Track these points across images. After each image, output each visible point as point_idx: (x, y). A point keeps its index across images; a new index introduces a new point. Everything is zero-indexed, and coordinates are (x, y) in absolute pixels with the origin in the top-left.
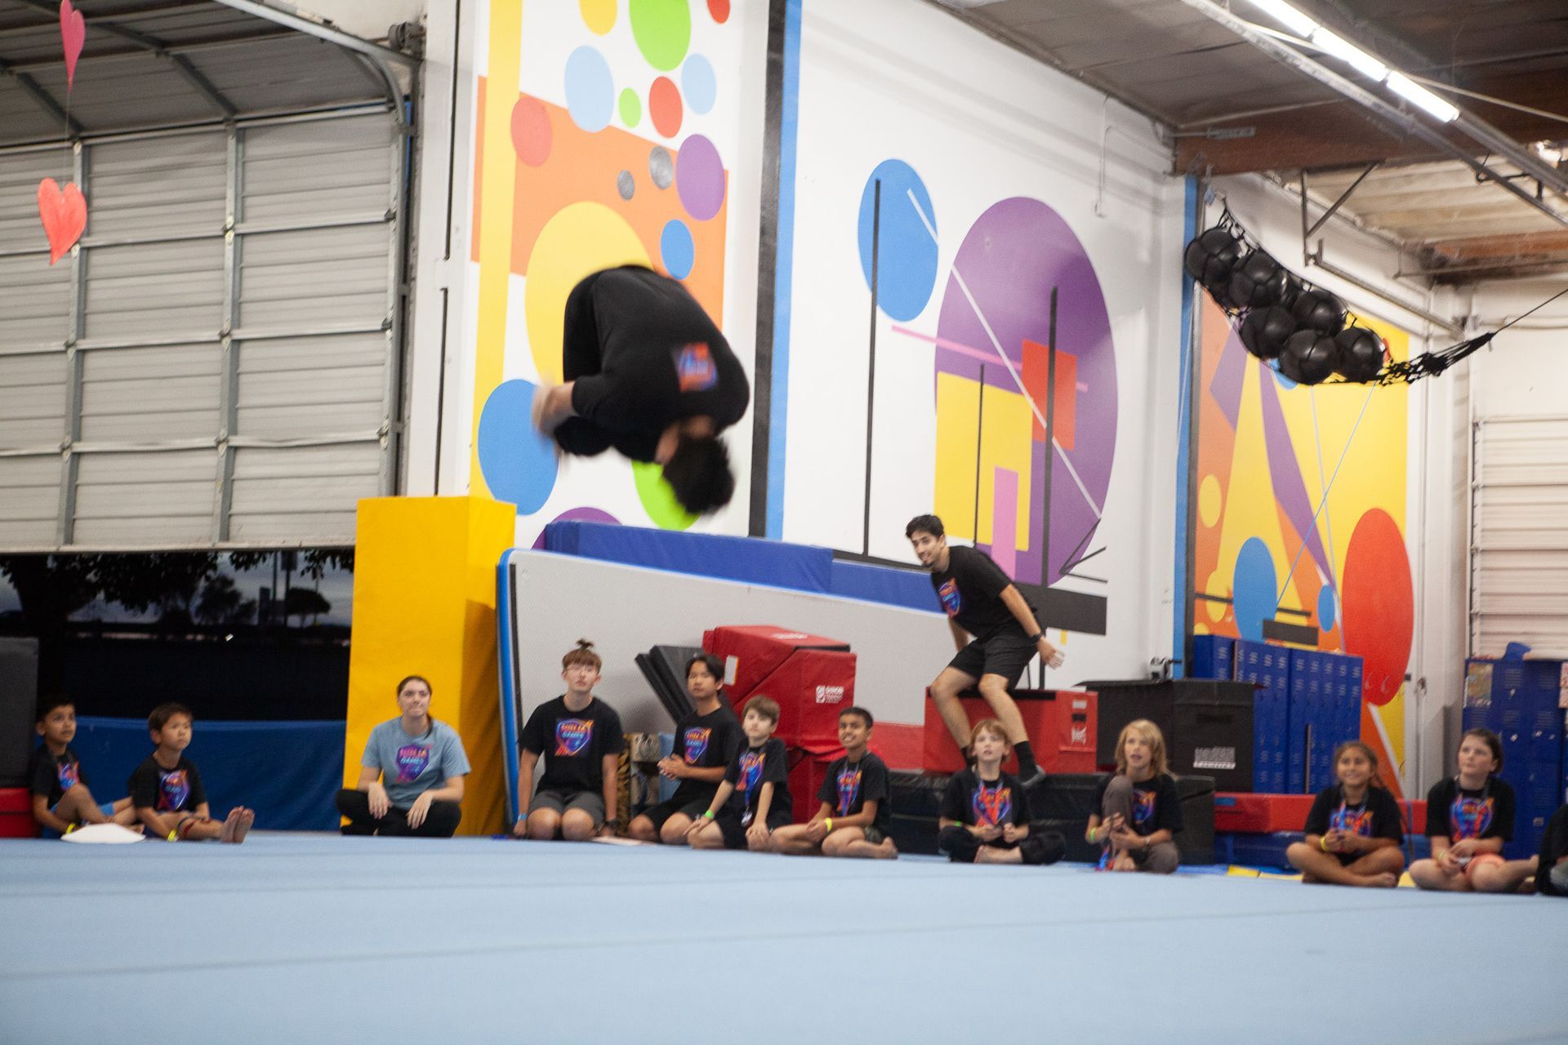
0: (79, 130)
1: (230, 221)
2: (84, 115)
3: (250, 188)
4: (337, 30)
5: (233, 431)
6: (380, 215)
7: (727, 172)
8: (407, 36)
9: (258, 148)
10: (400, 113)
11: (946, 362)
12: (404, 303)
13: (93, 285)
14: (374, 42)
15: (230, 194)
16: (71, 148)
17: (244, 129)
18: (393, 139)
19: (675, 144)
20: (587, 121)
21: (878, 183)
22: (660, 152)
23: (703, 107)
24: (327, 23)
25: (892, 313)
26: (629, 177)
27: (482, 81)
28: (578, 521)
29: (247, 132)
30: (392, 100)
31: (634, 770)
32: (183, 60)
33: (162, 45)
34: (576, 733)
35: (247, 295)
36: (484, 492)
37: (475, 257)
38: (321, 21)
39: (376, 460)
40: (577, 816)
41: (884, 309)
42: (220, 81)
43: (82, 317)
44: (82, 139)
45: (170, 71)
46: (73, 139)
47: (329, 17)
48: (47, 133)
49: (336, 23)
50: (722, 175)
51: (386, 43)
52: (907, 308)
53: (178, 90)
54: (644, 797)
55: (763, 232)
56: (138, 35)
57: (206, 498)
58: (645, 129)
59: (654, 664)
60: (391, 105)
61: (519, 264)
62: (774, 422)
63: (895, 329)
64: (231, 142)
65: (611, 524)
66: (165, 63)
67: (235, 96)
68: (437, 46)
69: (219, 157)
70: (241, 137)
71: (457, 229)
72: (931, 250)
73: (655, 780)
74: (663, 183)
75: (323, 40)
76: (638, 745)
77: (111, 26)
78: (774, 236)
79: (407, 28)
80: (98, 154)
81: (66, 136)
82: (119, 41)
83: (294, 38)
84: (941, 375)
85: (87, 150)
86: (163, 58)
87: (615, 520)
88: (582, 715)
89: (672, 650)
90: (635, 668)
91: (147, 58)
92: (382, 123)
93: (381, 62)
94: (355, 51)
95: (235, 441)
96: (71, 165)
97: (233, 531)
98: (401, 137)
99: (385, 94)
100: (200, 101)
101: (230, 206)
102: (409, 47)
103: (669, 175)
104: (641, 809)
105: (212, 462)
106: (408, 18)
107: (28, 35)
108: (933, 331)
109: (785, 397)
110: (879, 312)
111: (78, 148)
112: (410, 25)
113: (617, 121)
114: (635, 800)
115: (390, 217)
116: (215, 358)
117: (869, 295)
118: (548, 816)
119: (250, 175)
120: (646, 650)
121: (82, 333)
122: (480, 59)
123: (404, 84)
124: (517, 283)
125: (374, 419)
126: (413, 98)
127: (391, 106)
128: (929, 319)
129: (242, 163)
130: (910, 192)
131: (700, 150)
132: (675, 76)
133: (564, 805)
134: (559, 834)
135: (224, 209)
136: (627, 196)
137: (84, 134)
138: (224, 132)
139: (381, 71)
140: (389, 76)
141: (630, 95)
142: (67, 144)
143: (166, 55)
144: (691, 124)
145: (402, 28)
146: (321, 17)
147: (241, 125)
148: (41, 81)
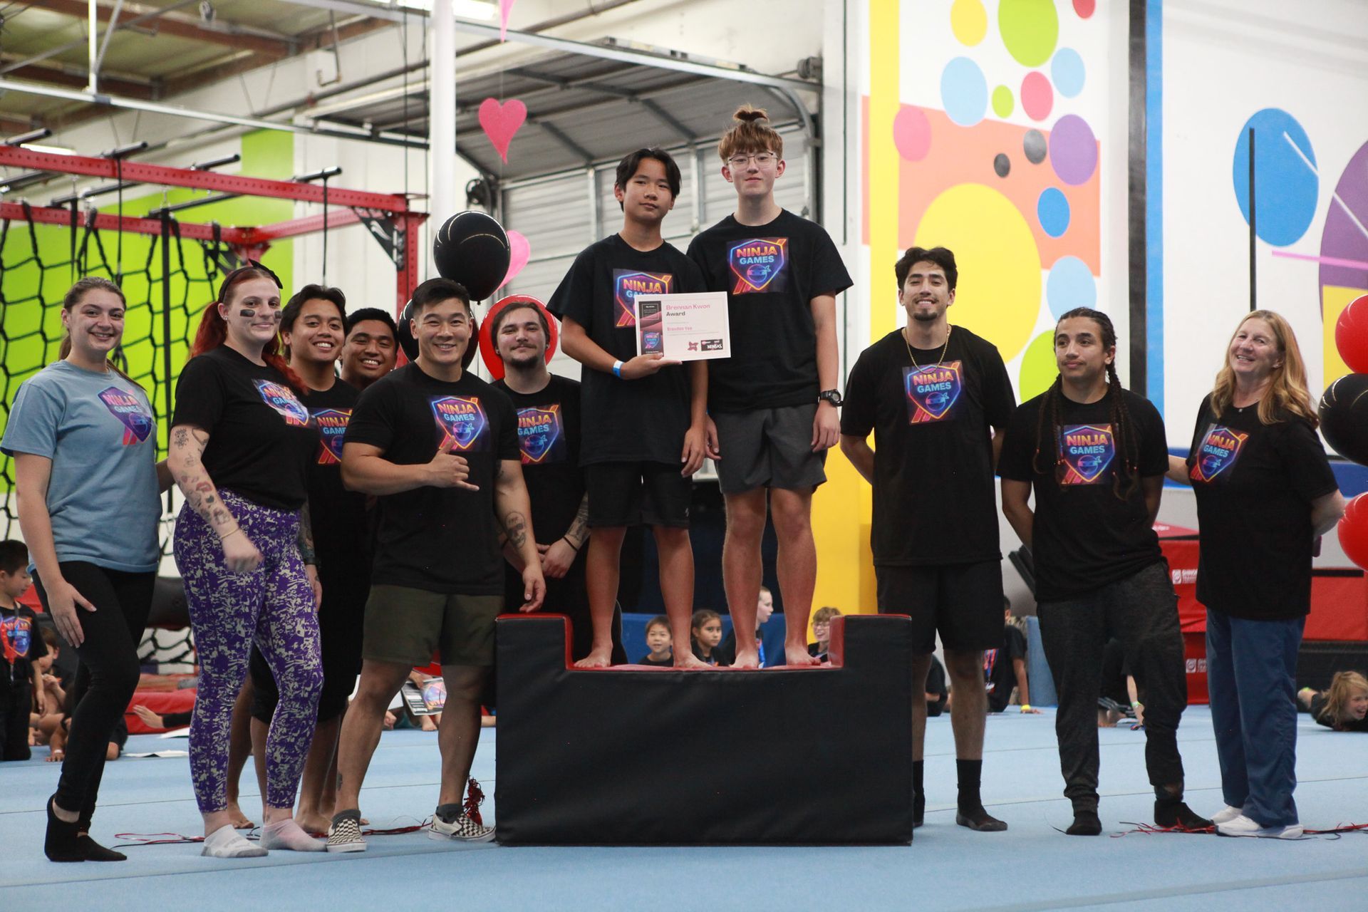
0: (590, 159)
1: (695, 222)
2: (592, 147)
3: (710, 196)
4: (750, 72)
7: (1099, 142)
8: (811, 67)
10: (808, 131)
11: (1328, 276)
14: (783, 77)
15: (696, 200)
16: (586, 174)
17: (702, 150)
18: (805, 150)
19: (1047, 125)
20: (962, 120)
21: (1252, 132)
22: (1035, 133)
23: (1073, 89)
24: (742, 68)
25: (1270, 240)
26: (1004, 157)
27: (866, 100)
29: (706, 152)
30: (801, 120)
32: (650, 104)
33: (632, 93)
37: (866, 240)
38: (737, 67)
41: (1263, 238)
42: (680, 115)
44: (594, 166)
45: (642, 112)
46: (588, 166)
47: (742, 62)
48: (568, 163)
49: (750, 65)
50: (1094, 146)
51: (796, 76)
52: (1287, 234)
53: (649, 125)
55: (1132, 188)
56: (612, 88)
58: (1019, 117)
59: (1023, 559)
60: (801, 124)
62: (1150, 347)
63: (1275, 253)
64: (694, 161)
66: (637, 107)
67: (694, 125)
68: (831, 75)
70: (701, 156)
71: (851, 220)
72: (1311, 182)
74: (1038, 158)
75: (740, 82)
77: (590, 86)
78: (1143, 191)
79: (811, 61)
80: (605, 177)
81: (582, 164)
82: (596, 95)
83: (713, 82)
84: (1326, 289)
85: (598, 174)
86: (634, 104)
91: (623, 104)
92: (796, 139)
93: (790, 92)
94: (764, 87)
96: (586, 187)
98: (810, 150)
99: (795, 115)
101: (695, 211)
102: (814, 76)
103: (1044, 151)
106: (813, 53)
107: (539, 96)
108: (1315, 249)
109: (1160, 325)
110: (1258, 241)
111: (591, 173)
112: (813, 58)
113: (991, 114)
117: (1247, 228)
119: (709, 186)
122: (863, 84)
123: (810, 107)
126: (817, 120)
128: (1312, 240)
129: (701, 175)
130: (1286, 135)
131: (1073, 127)
132: (1045, 70)
135: (690, 214)
136: (1003, 173)
137: (595, 162)
138: (688, 153)
139: (790, 98)
140: (797, 101)
141: (1002, 91)
142: (583, 171)
143: (637, 100)
144: (1061, 107)
145: (807, 62)
146: (736, 64)
147: (700, 147)
148: (558, 126)
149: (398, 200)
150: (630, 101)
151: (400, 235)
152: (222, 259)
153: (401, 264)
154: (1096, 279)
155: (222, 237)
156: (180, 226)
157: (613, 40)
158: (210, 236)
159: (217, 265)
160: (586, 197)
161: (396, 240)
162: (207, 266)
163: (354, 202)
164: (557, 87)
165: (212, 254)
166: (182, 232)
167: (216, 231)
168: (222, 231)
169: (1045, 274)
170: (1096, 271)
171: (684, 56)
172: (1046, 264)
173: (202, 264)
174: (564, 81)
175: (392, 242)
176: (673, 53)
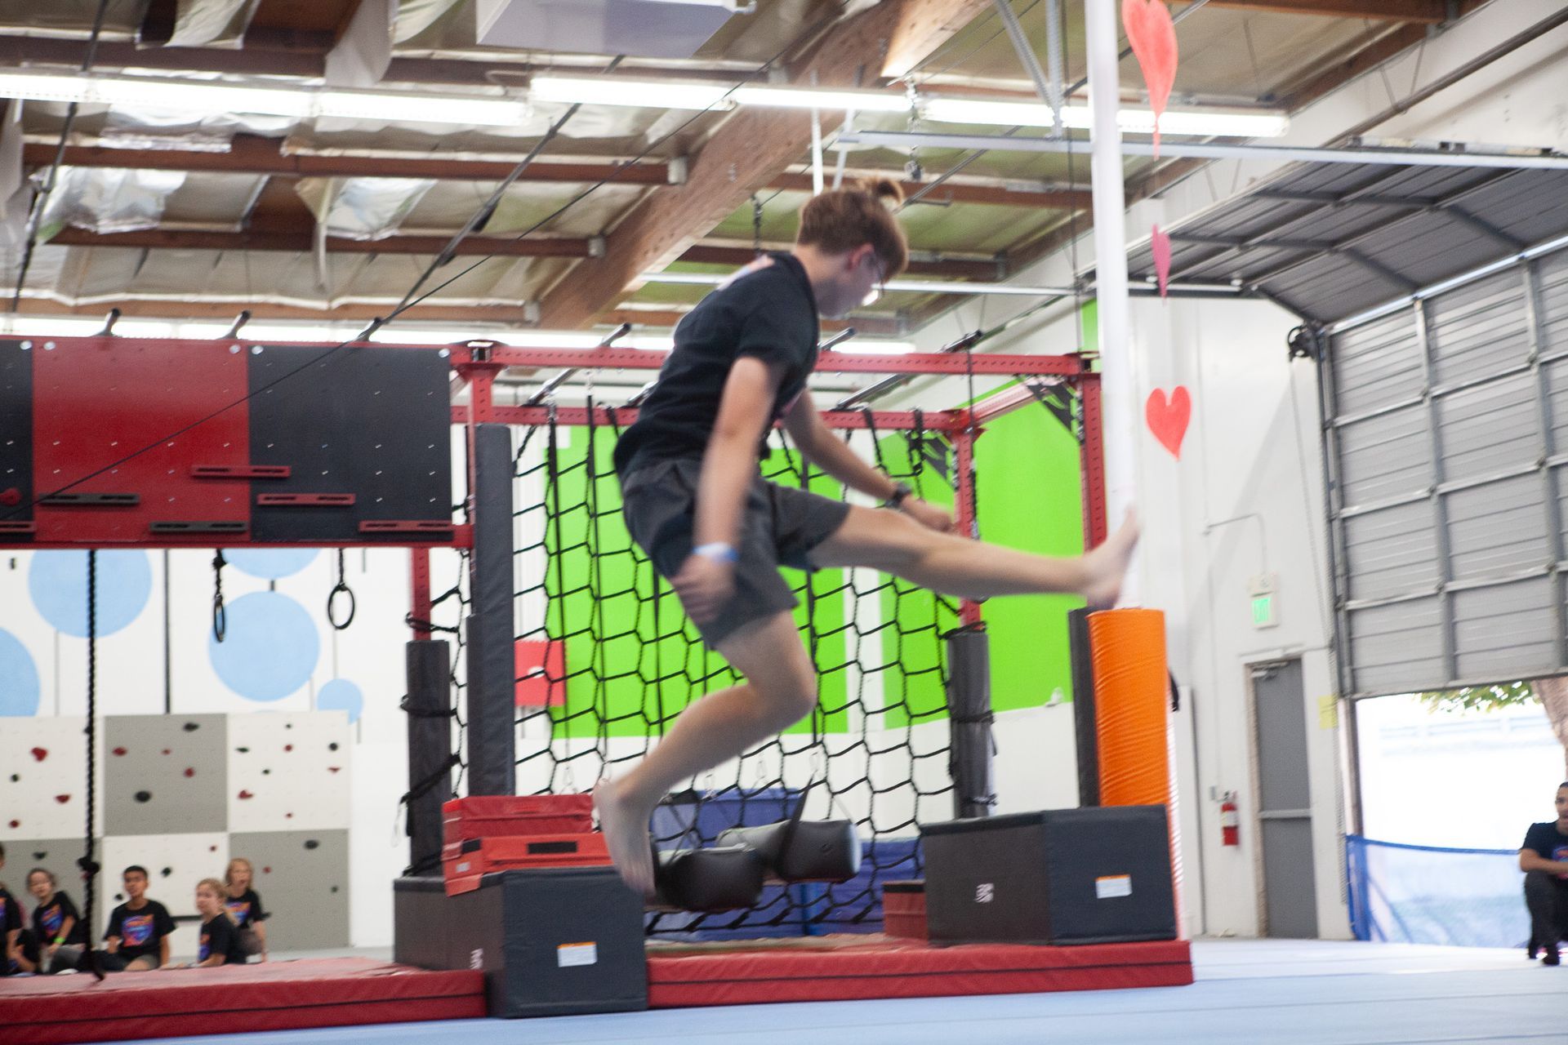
0: (1416, 288)
1: (1532, 350)
2: (1413, 273)
4: (1556, 155)
5: (1560, 557)
9: (1551, 275)
13: (1447, 430)
15: (1531, 323)
16: (1412, 306)
24: (1546, 152)
29: (1539, 262)
32: (1455, 210)
33: (1433, 201)
35: (1559, 421)
38: (1538, 152)
42: (1498, 219)
43: (1440, 461)
45: (1451, 222)
47: (1546, 146)
49: (1557, 147)
53: (1463, 238)
56: (1402, 199)
64: (1524, 275)
66: (1440, 218)
70: (1533, 267)
77: (1371, 198)
81: (1407, 295)
82: (1388, 210)
83: (1528, 171)
85: (1424, 305)
86: (1438, 215)
91: (1423, 217)
96: (1414, 322)
101: (1532, 337)
105: (1546, 590)
111: (1418, 305)
116: (1538, 486)
119: (1549, 302)
121: (1442, 477)
129: (1539, 293)
135: (1526, 342)
142: (1410, 303)
143: (1438, 209)
146: (1537, 149)
148: (1365, 252)
149: (1073, 361)
150: (1432, 210)
151: (1081, 402)
152: (927, 449)
153: (1082, 438)
155: (926, 424)
156: (875, 417)
157: (1357, 139)
158: (912, 424)
159: (923, 456)
160: (1414, 335)
161: (1075, 409)
162: (911, 460)
163: (1017, 368)
164: (1329, 208)
165: (916, 445)
166: (878, 423)
167: (918, 416)
168: (925, 417)
171: (1460, 149)
173: (905, 457)
174: (1337, 196)
175: (1069, 411)
176: (1444, 145)
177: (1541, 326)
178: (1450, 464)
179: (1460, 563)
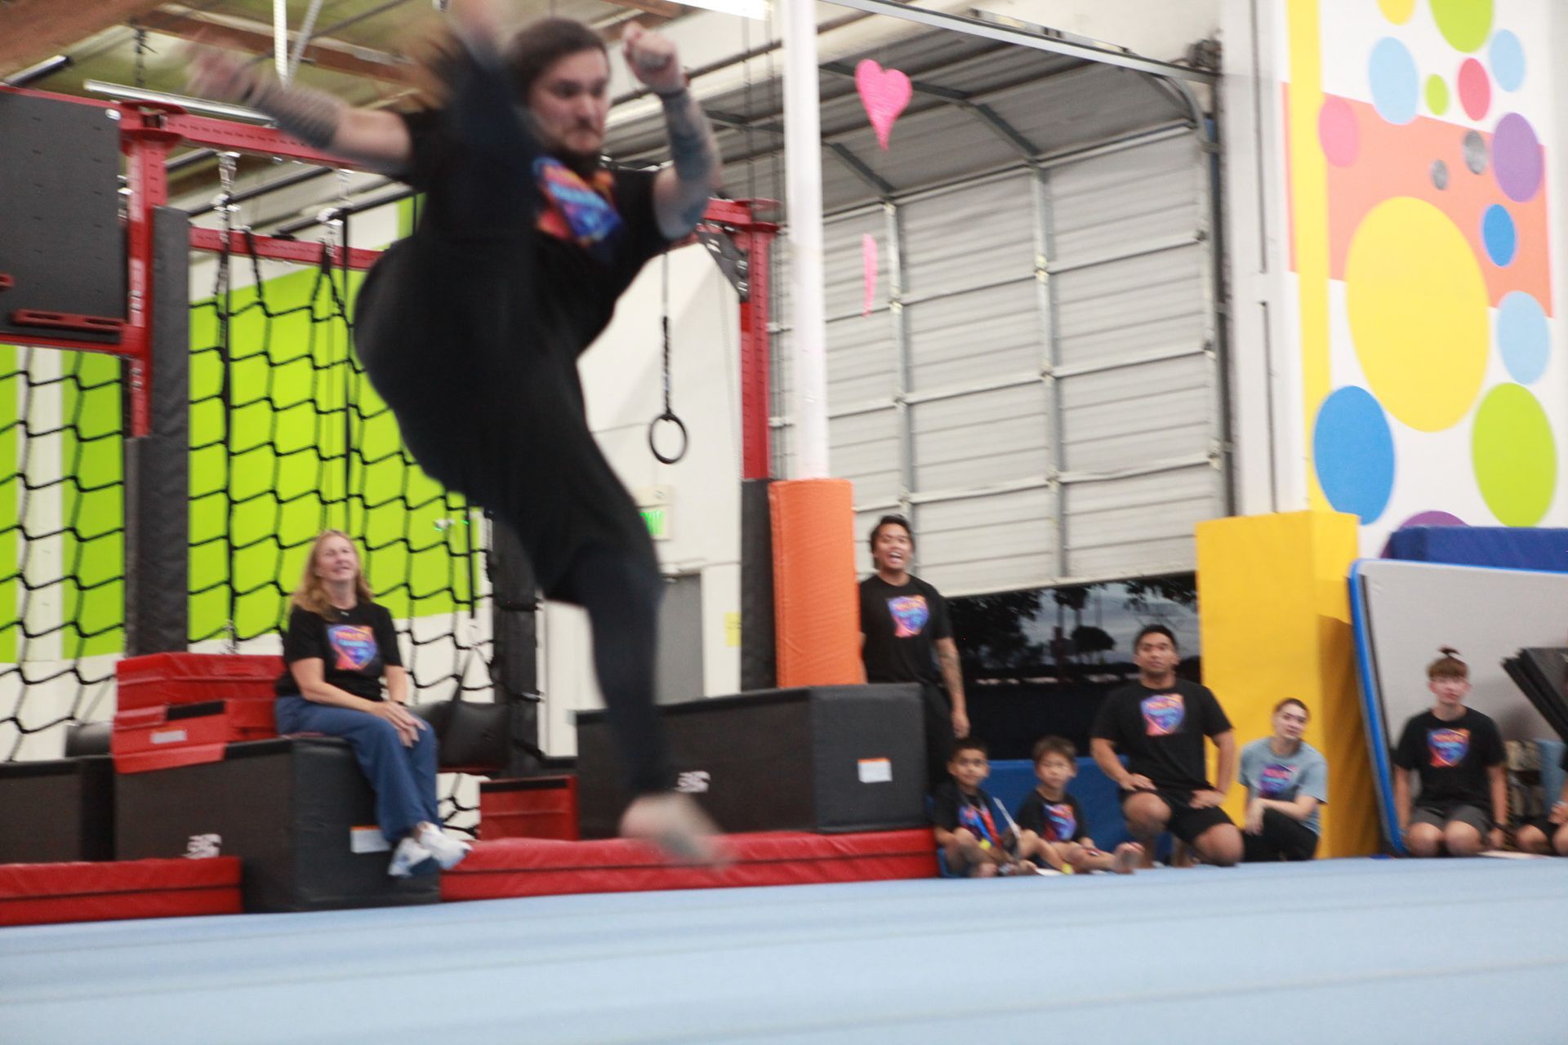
0: (889, 191)
1: (1041, 261)
2: (891, 176)
3: (1059, 225)
4: (1134, 56)
5: (1063, 467)
6: (1190, 236)
7: (1543, 147)
8: (1203, 53)
9: (1062, 185)
10: (1203, 133)
12: (1223, 321)
13: (915, 339)
14: (1171, 65)
15: (1039, 234)
16: (883, 210)
17: (1047, 168)
18: (1200, 159)
19: (1486, 126)
20: (1392, 115)
22: (1472, 138)
23: (1512, 85)
24: (1125, 52)
26: (1441, 167)
27: (1285, 86)
28: (1422, 525)
29: (1051, 172)
30: (1193, 120)
31: (1514, 780)
32: (985, 110)
33: (964, 97)
34: (1450, 744)
35: (1064, 331)
36: (1322, 505)
37: (1293, 267)
38: (1118, 50)
39: (1209, 482)
40: (1461, 830)
42: (1021, 124)
43: (908, 371)
44: (892, 199)
45: (973, 122)
46: (884, 200)
47: (1127, 46)
48: (860, 198)
49: (1133, 50)
50: (1539, 151)
51: (1184, 64)
53: (983, 139)
54: (1527, 807)
56: (942, 90)
57: (1042, 536)
58: (1456, 115)
59: (1523, 668)
61: (1337, 270)
64: (1036, 183)
65: (1457, 526)
66: (969, 114)
67: (1037, 138)
68: (1234, 60)
69: (1022, 200)
70: (1045, 176)
71: (1273, 242)
73: (1539, 790)
74: (1477, 168)
75: (1121, 69)
76: (1514, 752)
79: (1204, 45)
80: (909, 212)
81: (877, 199)
82: (924, 99)
83: (1093, 70)
85: (899, 209)
86: (965, 110)
87: (1460, 522)
88: (1454, 724)
89: (1540, 651)
90: (1503, 675)
91: (951, 112)
92: (1183, 145)
94: (1153, 77)
95: (1066, 477)
96: (885, 226)
97: (1072, 566)
98: (1204, 156)
99: (1185, 114)
100: (1003, 147)
101: (1040, 246)
102: (1206, 65)
103: (1485, 160)
104: (1527, 820)
105: (1044, 501)
106: (1200, 35)
111: (890, 209)
112: (1205, 42)
113: (1424, 110)
114: (1519, 812)
115: (1202, 237)
116: (1037, 397)
118: (1428, 832)
119: (1057, 213)
120: (1512, 653)
121: (909, 387)
122: (1281, 66)
123: (1203, 101)
124: (1337, 288)
125: (1202, 443)
126: (1214, 116)
127: (1192, 123)
129: (1048, 202)
131: (1515, 129)
132: (1482, 56)
133: (1443, 819)
134: (1443, 850)
135: (1032, 251)
136: (1440, 186)
137: (895, 194)
138: (1028, 174)
139: (1182, 93)
140: (1189, 96)
141: (1436, 81)
142: (879, 206)
143: (969, 106)
144: (1502, 103)
145: (1198, 48)
146: (1119, 47)
147: (1044, 165)
148: (852, 148)
149: (740, 210)
150: (961, 106)
154: (1549, 320)
157: (976, 13)
160: (884, 238)
169: (1493, 312)
170: (1549, 312)
171: (1058, 37)
172: (1494, 301)
176: (1046, 31)
177: (1050, 237)
178: (917, 373)
179: (924, 475)
